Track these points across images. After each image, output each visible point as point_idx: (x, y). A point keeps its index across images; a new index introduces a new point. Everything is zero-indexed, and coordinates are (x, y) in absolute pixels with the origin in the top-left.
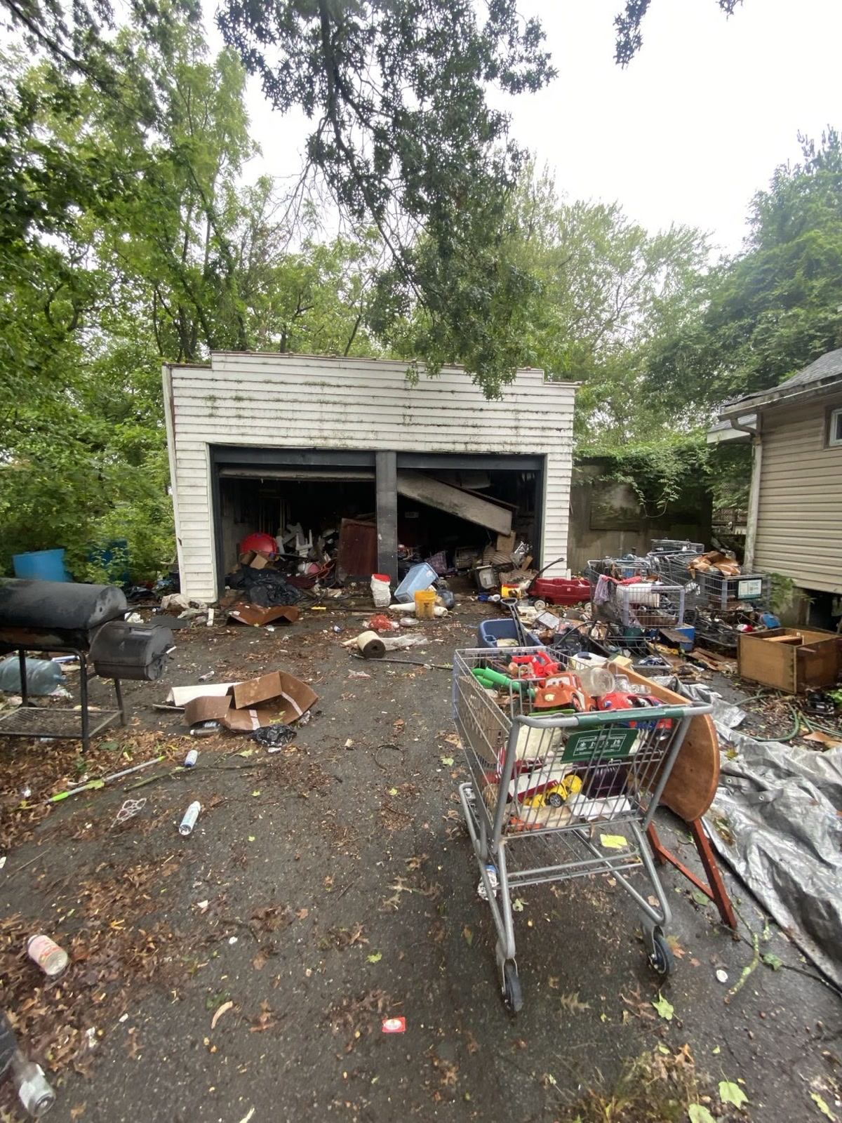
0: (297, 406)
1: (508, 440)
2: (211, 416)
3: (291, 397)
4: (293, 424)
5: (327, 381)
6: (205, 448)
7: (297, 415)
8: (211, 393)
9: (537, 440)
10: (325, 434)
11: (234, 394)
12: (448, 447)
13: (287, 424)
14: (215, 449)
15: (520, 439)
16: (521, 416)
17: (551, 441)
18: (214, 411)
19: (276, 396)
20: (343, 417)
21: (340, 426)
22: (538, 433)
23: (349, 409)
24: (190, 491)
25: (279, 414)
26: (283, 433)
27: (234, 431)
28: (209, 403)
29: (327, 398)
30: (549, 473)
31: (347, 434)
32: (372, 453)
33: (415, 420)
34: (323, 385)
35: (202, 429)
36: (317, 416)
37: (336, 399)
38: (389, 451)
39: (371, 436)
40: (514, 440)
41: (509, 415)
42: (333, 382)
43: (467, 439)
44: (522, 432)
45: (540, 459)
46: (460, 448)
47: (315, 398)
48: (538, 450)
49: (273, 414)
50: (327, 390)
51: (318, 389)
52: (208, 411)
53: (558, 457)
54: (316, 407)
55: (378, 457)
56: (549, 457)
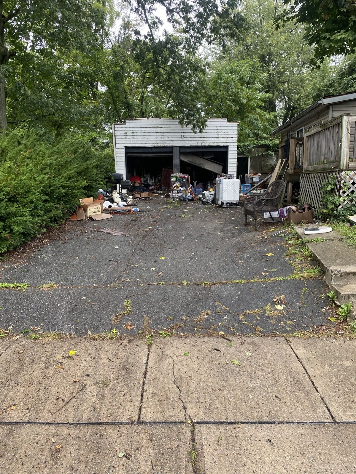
0: (149, 134)
1: (215, 141)
2: (126, 138)
3: (148, 131)
4: (148, 140)
5: (158, 126)
6: (124, 148)
7: (149, 137)
8: (126, 131)
9: (225, 141)
10: (158, 142)
11: (132, 132)
12: (196, 145)
13: (146, 139)
14: (126, 148)
15: (219, 141)
16: (219, 134)
17: (229, 141)
18: (126, 137)
19: (144, 131)
20: (163, 137)
21: (162, 139)
22: (225, 139)
23: (165, 134)
24: (120, 160)
25: (144, 137)
26: (145, 142)
27: (132, 142)
28: (125, 135)
29: (158, 131)
30: (229, 152)
31: (164, 142)
32: (172, 147)
33: (185, 136)
34: (157, 127)
35: (123, 142)
36: (155, 137)
37: (161, 131)
38: (177, 146)
39: (171, 142)
40: (217, 141)
41: (216, 134)
42: (160, 126)
43: (202, 142)
44: (220, 139)
45: (227, 147)
46: (199, 145)
47: (155, 131)
48: (226, 145)
49: (143, 137)
50: (158, 129)
51: (155, 129)
52: (125, 137)
53: (232, 147)
54: (155, 134)
55: (174, 148)
56: (229, 147)
